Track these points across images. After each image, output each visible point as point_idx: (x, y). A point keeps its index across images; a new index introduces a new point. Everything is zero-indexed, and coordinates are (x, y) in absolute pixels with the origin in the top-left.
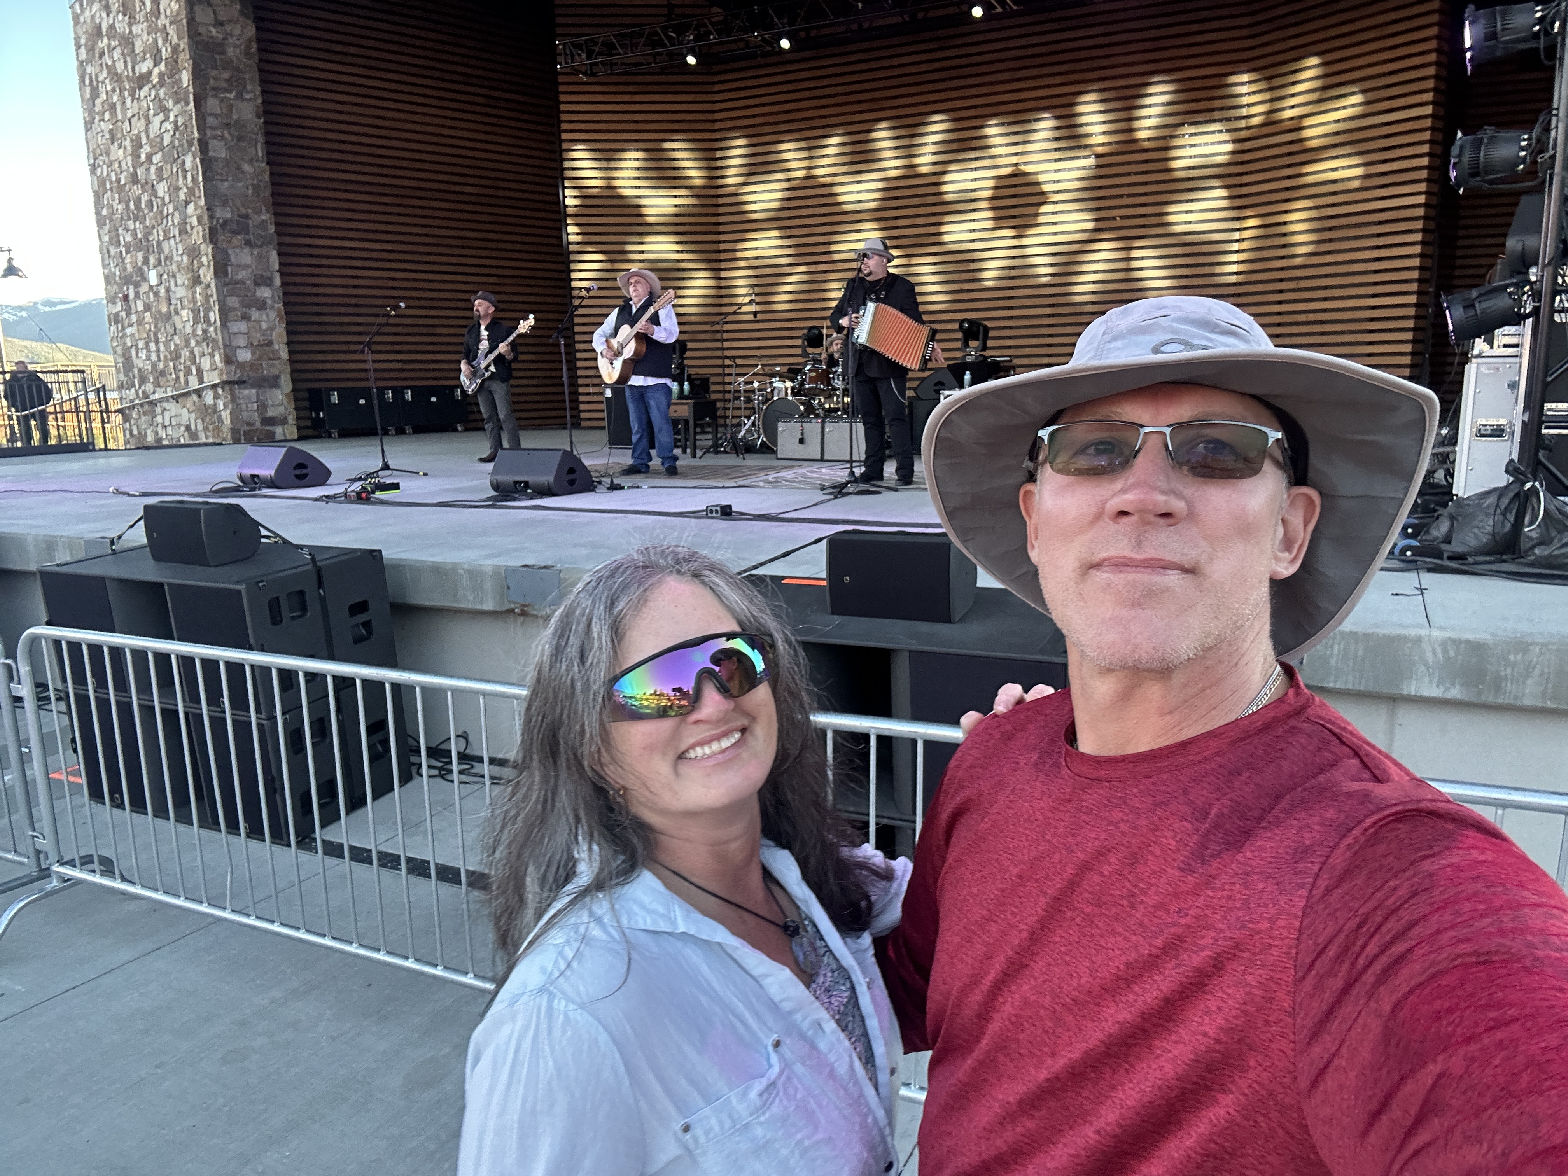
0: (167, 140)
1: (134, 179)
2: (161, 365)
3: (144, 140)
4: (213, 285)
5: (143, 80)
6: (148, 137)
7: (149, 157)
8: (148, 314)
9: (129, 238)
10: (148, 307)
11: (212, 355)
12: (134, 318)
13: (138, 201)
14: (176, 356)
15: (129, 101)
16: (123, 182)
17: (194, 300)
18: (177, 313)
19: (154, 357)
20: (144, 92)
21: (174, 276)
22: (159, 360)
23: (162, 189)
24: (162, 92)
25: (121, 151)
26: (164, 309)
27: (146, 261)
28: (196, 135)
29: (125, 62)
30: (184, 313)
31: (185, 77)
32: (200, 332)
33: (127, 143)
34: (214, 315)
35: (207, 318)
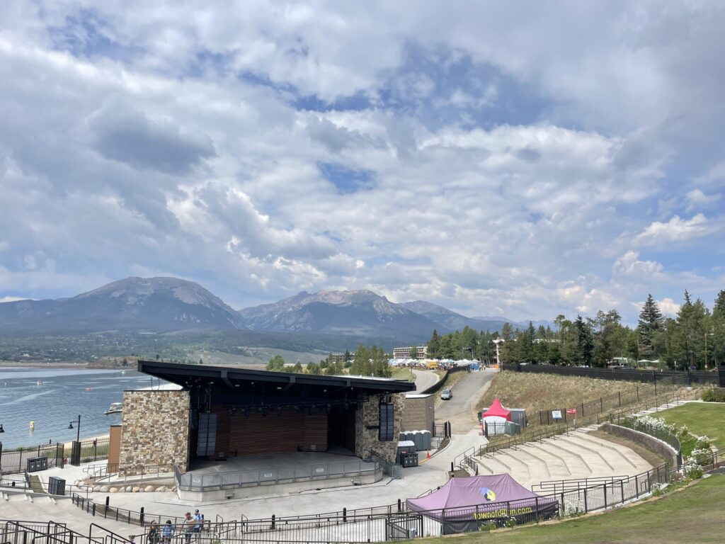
0: (173, 423)
1: (152, 426)
2: (152, 460)
3: (161, 421)
4: (186, 447)
5: (164, 412)
6: (163, 421)
7: (162, 425)
9: (144, 436)
10: (148, 449)
11: (182, 458)
12: (139, 450)
13: (152, 431)
15: (155, 414)
17: (176, 448)
18: (166, 450)
19: (148, 458)
20: (163, 414)
21: (167, 444)
22: (151, 458)
23: (166, 430)
24: (173, 416)
26: (159, 449)
27: (152, 441)
28: (188, 424)
29: (156, 408)
30: (170, 451)
32: (177, 454)
33: (151, 420)
34: (186, 451)
35: (182, 452)
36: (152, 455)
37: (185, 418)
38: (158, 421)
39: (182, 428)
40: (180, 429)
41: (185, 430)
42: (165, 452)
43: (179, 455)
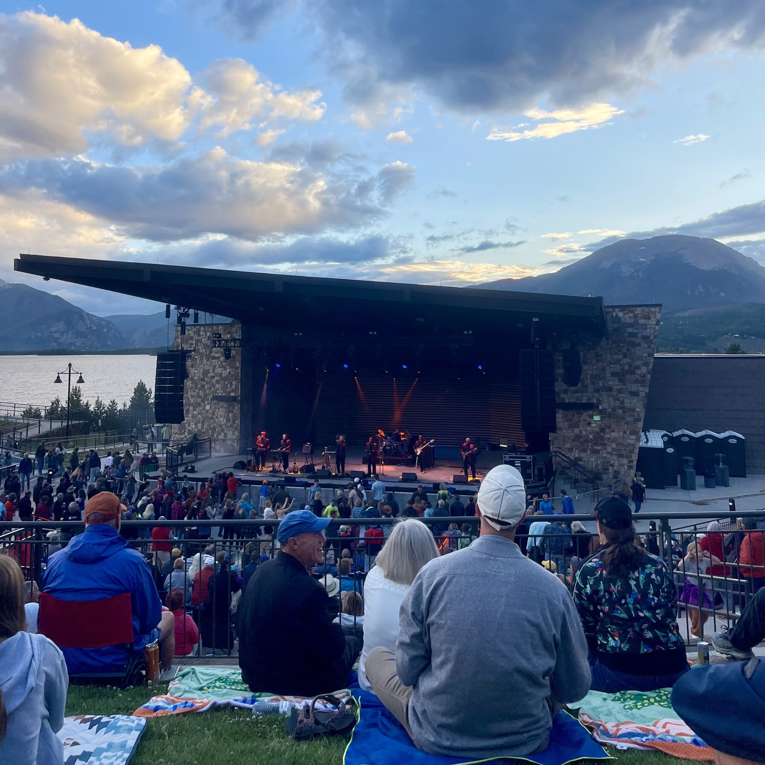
0: (223, 375)
1: (203, 380)
2: (204, 430)
3: (211, 371)
4: (239, 414)
5: (214, 358)
6: (213, 371)
7: (213, 377)
8: (199, 416)
9: (195, 394)
10: (199, 414)
11: (234, 431)
12: (190, 415)
13: (203, 387)
14: (214, 428)
15: (205, 361)
16: (195, 379)
17: (228, 415)
18: (217, 418)
19: (200, 428)
20: (213, 361)
21: (219, 408)
22: (203, 428)
23: (217, 386)
24: (224, 364)
25: (196, 371)
26: (210, 416)
27: (203, 401)
28: (240, 377)
29: (206, 351)
30: (222, 419)
31: (238, 364)
32: (229, 424)
33: (201, 370)
34: (238, 422)
35: (234, 422)
36: (203, 424)
37: (237, 368)
38: (208, 371)
39: (234, 383)
40: (231, 385)
41: (236, 388)
42: (217, 420)
43: (231, 426)
